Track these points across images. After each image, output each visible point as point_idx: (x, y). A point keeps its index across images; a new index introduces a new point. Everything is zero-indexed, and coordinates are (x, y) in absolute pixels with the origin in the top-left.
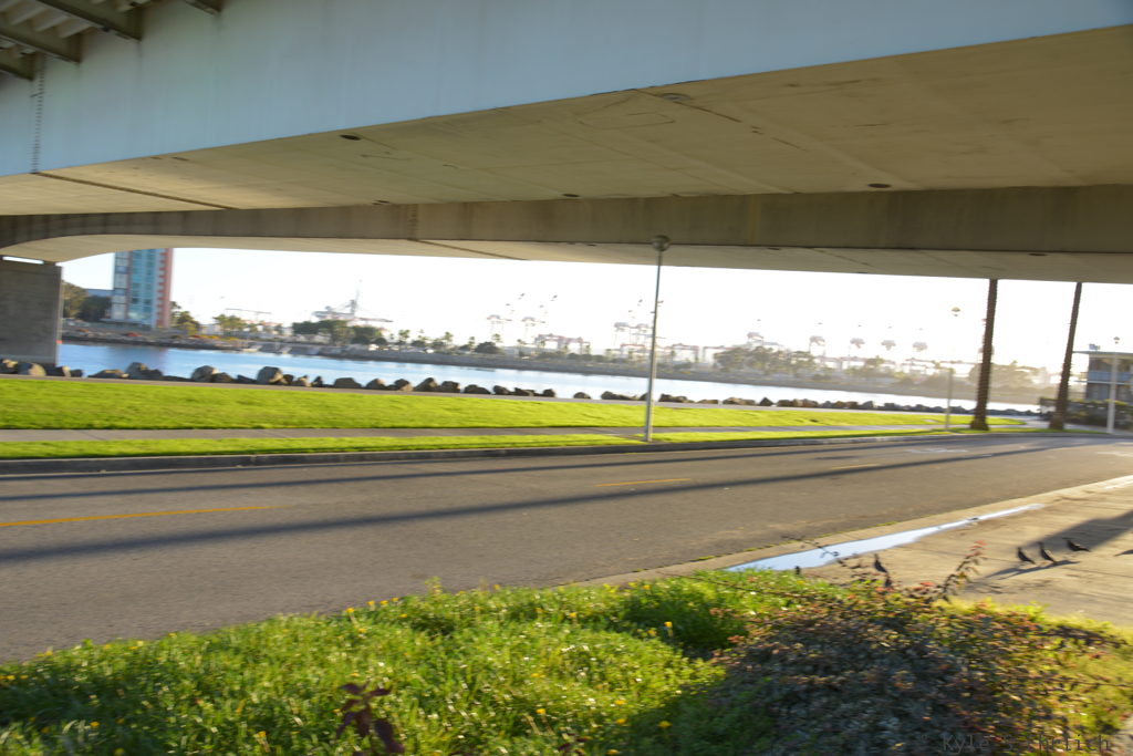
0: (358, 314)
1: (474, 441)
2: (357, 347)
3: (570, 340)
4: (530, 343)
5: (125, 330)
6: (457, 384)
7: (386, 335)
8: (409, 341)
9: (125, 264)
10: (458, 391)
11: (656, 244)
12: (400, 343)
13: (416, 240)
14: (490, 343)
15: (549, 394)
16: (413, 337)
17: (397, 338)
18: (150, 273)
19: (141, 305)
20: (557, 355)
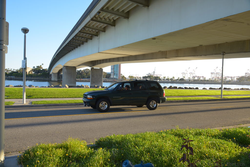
0: (155, 74)
1: (181, 98)
3: (200, 77)
4: (191, 78)
5: (113, 79)
6: (177, 87)
7: (161, 78)
8: (165, 79)
9: (113, 67)
10: (177, 88)
11: (222, 54)
12: (164, 79)
13: (167, 58)
14: (183, 78)
15: (197, 88)
16: (166, 78)
18: (117, 69)
19: (116, 75)
20: (198, 80)
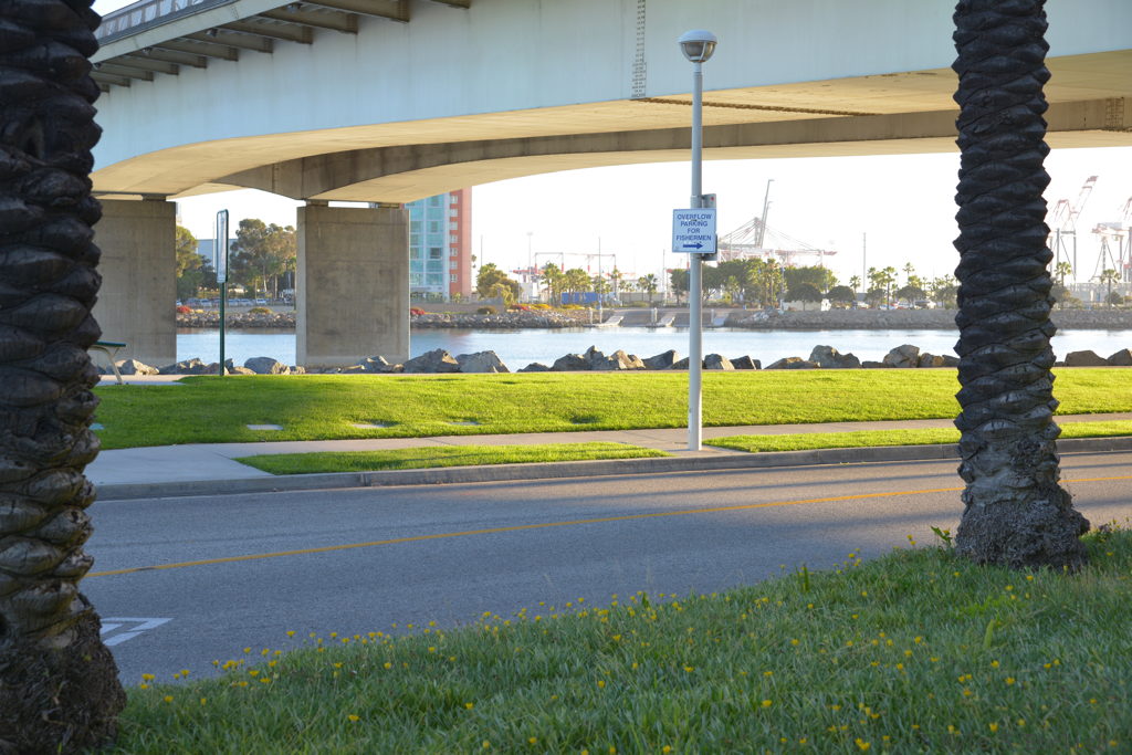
2: (797, 305)
17: (865, 286)
